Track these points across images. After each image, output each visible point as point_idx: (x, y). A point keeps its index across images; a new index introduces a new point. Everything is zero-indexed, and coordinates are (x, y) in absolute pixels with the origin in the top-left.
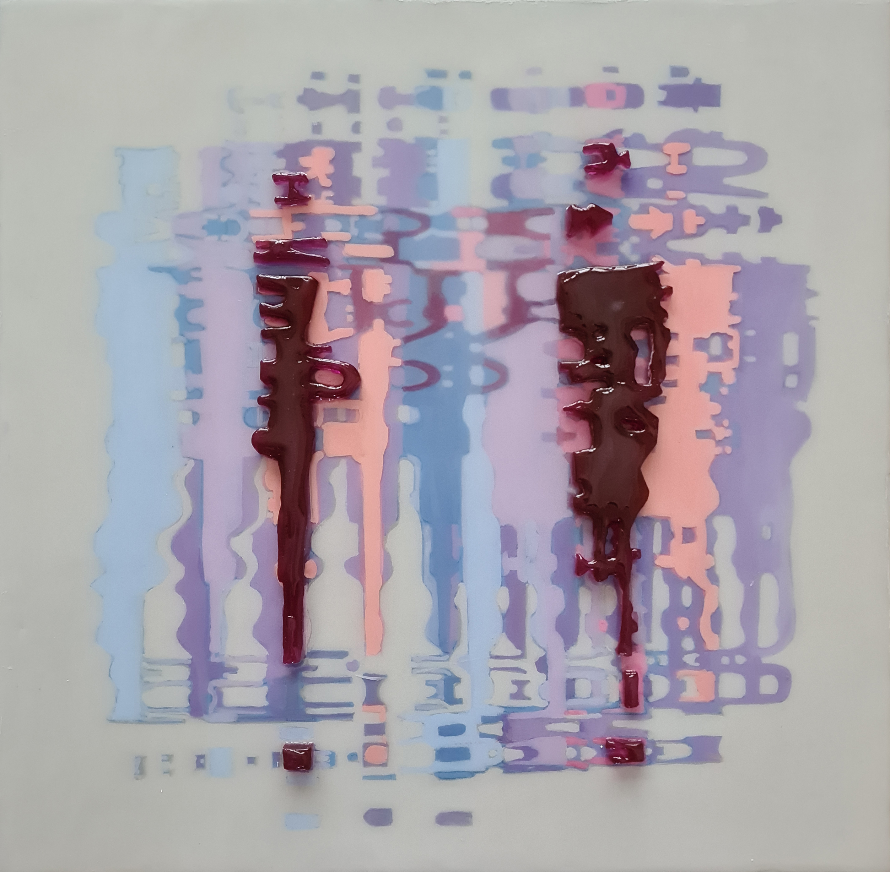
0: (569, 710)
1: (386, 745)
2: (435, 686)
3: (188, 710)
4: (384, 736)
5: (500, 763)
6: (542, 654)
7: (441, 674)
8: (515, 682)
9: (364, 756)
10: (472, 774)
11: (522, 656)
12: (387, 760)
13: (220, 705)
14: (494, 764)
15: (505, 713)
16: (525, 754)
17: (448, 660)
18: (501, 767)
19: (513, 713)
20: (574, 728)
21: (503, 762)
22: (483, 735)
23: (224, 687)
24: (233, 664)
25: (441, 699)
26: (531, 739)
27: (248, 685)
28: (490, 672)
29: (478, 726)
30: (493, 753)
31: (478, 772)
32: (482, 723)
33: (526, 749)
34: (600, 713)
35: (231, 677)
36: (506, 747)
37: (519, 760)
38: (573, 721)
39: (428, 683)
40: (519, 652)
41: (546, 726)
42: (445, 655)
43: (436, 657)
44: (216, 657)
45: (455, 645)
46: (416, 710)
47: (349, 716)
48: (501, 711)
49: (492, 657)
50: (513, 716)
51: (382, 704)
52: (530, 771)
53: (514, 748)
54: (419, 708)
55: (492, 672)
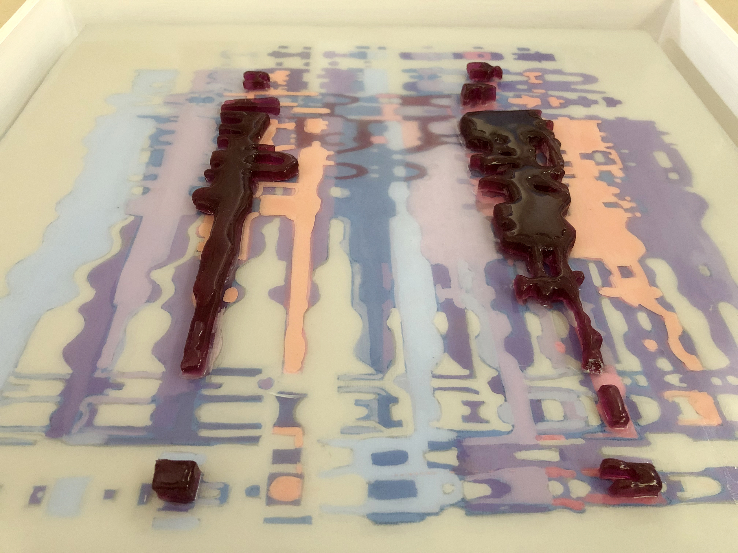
0: (541, 435)
1: (300, 476)
2: (367, 406)
3: (44, 429)
4: (298, 465)
5: (459, 502)
6: (495, 374)
7: (374, 393)
8: (466, 403)
9: (268, 490)
10: (421, 517)
11: (471, 376)
12: (301, 496)
13: (90, 423)
14: (451, 503)
15: (459, 438)
16: (492, 488)
17: (382, 379)
18: (462, 507)
19: (469, 439)
20: (553, 456)
21: (463, 500)
22: (432, 465)
23: (101, 404)
24: (120, 380)
25: (375, 422)
26: (498, 469)
27: (132, 402)
28: (434, 392)
29: (425, 453)
30: (448, 488)
31: (429, 514)
32: (429, 449)
33: (494, 483)
34: (581, 438)
35: (113, 393)
36: (465, 480)
37: (486, 497)
38: (548, 448)
39: (358, 403)
40: (466, 372)
41: (514, 454)
42: (377, 374)
43: (368, 376)
44: (102, 372)
45: (390, 363)
46: (342, 433)
47: (254, 440)
48: (452, 436)
49: (435, 376)
50: (469, 442)
51: (298, 425)
52: (503, 512)
53: (475, 481)
54: (346, 431)
55: (436, 392)
